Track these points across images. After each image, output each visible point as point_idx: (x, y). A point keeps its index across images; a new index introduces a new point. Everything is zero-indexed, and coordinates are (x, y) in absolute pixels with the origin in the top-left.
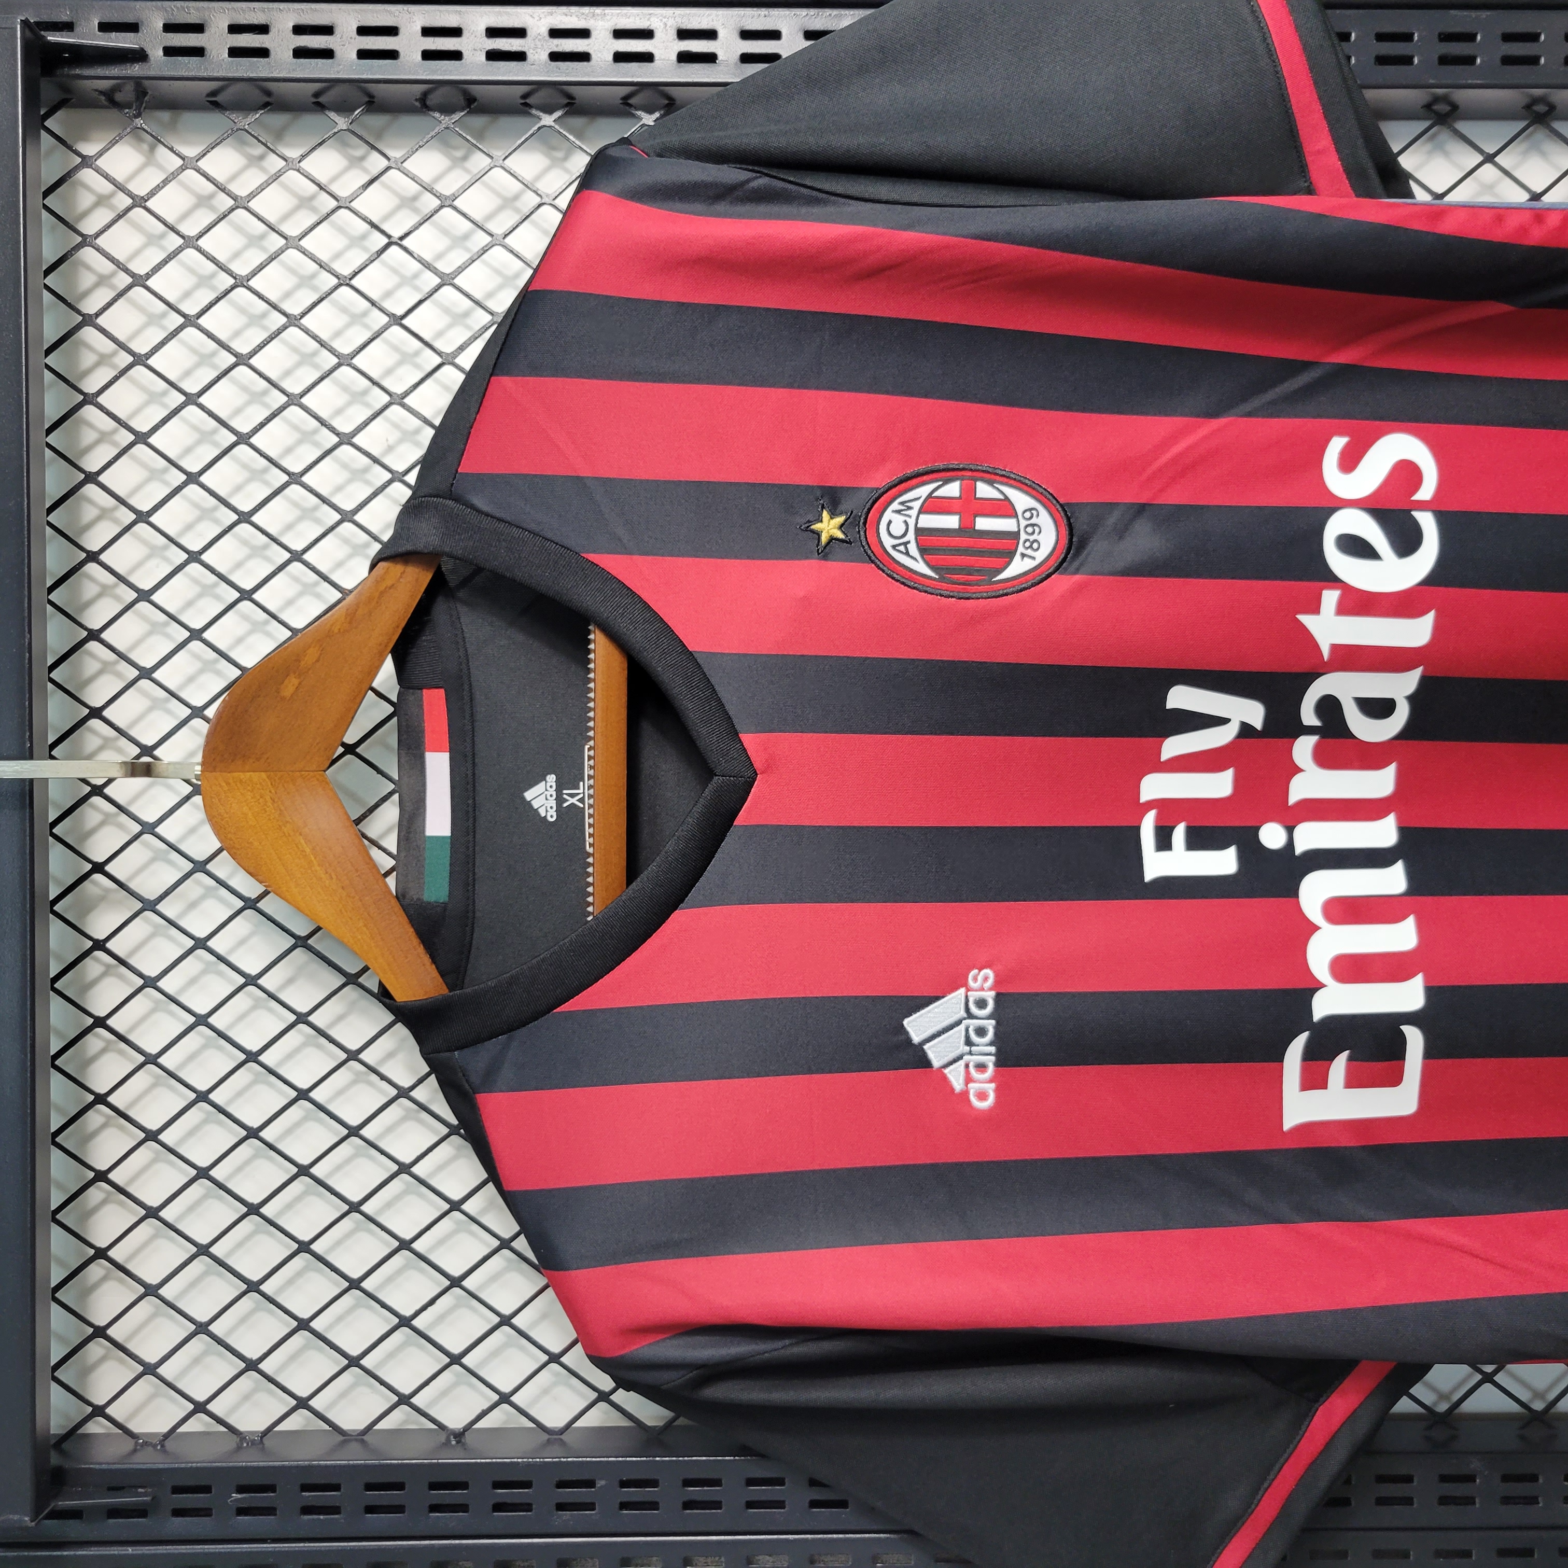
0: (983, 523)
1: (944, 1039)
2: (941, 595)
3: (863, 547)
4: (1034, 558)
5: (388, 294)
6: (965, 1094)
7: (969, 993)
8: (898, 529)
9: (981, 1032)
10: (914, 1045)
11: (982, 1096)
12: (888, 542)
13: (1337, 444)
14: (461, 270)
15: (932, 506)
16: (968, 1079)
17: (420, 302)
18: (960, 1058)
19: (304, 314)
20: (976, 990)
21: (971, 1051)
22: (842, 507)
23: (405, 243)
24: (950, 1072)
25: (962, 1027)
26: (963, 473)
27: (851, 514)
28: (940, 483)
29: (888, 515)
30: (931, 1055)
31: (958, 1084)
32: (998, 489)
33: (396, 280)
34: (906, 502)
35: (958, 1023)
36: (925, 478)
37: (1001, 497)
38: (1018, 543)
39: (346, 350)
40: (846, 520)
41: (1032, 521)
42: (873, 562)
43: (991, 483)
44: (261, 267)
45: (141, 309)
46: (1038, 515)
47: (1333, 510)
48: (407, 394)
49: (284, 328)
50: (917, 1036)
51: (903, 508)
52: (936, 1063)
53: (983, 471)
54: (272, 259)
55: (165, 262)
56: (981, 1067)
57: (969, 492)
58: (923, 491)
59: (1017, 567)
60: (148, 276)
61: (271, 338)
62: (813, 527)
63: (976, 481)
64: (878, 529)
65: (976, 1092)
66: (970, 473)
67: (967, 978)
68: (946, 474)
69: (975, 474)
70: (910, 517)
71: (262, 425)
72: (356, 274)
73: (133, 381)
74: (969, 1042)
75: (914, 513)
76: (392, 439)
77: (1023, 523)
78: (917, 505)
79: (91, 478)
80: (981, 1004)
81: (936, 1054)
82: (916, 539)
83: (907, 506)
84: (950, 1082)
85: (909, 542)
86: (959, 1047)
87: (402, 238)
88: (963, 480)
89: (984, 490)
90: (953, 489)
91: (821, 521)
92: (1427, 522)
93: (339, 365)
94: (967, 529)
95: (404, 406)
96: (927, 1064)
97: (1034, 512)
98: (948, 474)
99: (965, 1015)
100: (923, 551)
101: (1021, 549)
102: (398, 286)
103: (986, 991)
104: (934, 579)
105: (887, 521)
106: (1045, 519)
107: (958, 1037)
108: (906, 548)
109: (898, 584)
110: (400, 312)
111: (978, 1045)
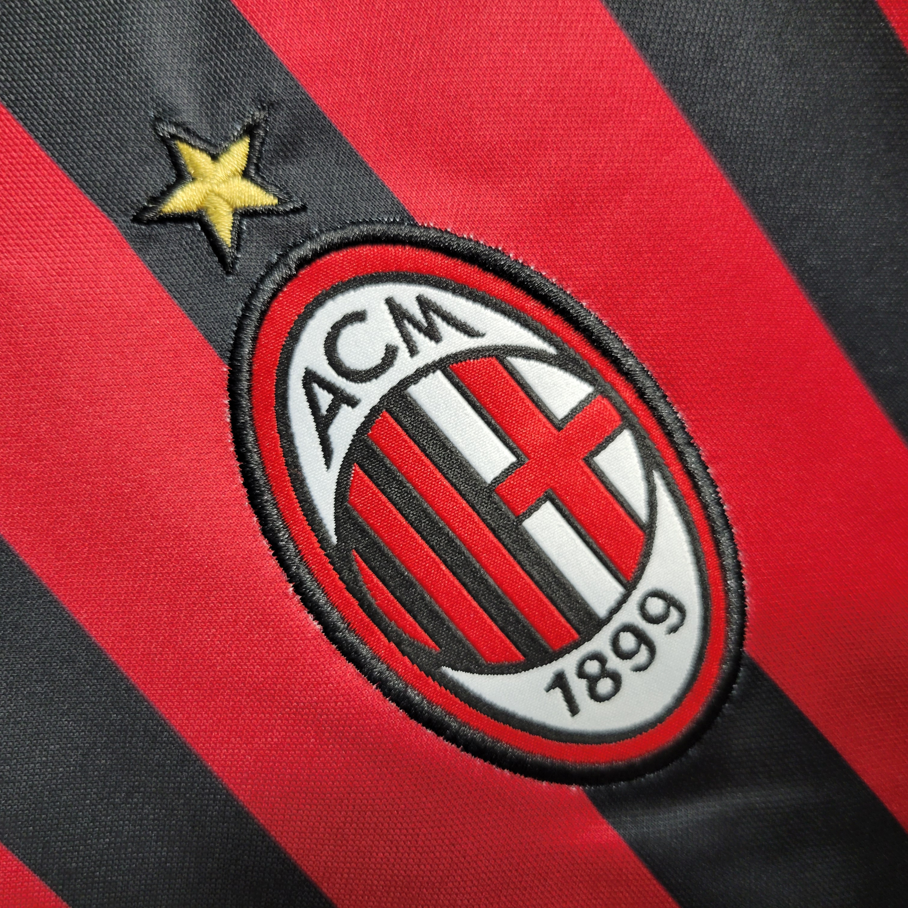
0: (549, 530)
2: (299, 588)
3: (247, 308)
4: (574, 709)
8: (359, 349)
12: (309, 353)
15: (485, 381)
22: (291, 176)
26: (620, 381)
27: (295, 211)
28: (552, 350)
29: (370, 297)
32: (652, 491)
34: (439, 311)
36: (532, 304)
37: (642, 512)
38: (577, 645)
40: (269, 212)
41: (652, 630)
43: (651, 462)
46: (674, 629)
51: (419, 316)
53: (661, 421)
57: (587, 432)
58: (500, 330)
59: (523, 694)
62: (184, 149)
63: (626, 424)
64: (319, 302)
66: (629, 395)
68: (583, 345)
69: (641, 409)
70: (413, 351)
75: (430, 351)
77: (630, 614)
78: (455, 343)
82: (375, 411)
83: (431, 324)
85: (353, 402)
88: (604, 394)
89: (622, 461)
90: (561, 391)
91: (215, 158)
94: (503, 504)
97: (674, 616)
98: (587, 349)
100: (364, 452)
101: (568, 663)
104: (323, 540)
105: (357, 308)
106: (678, 652)
108: (333, 409)
109: (236, 464)
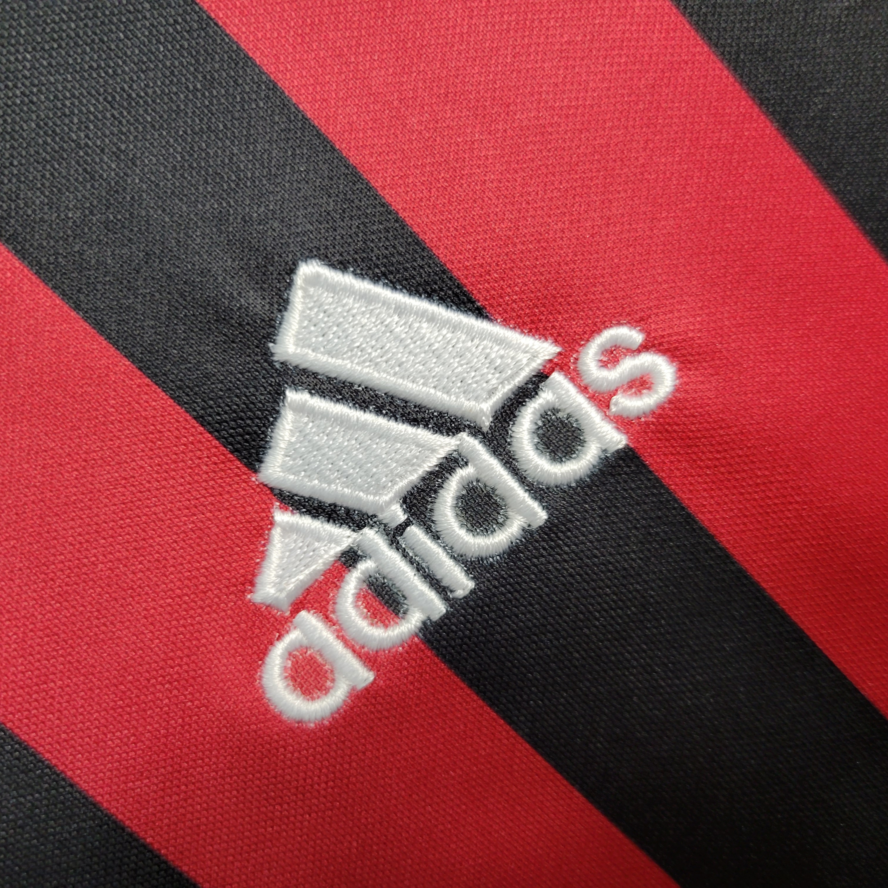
1: (364, 426)
7: (557, 377)
10: (267, 355)
20: (584, 389)
21: (401, 529)
24: (289, 529)
50: (300, 341)
65: (303, 649)
67: (596, 330)
84: (263, 555)
86: (380, 488)
99: (486, 423)
103: (607, 417)
107: (408, 462)
111: (436, 537)
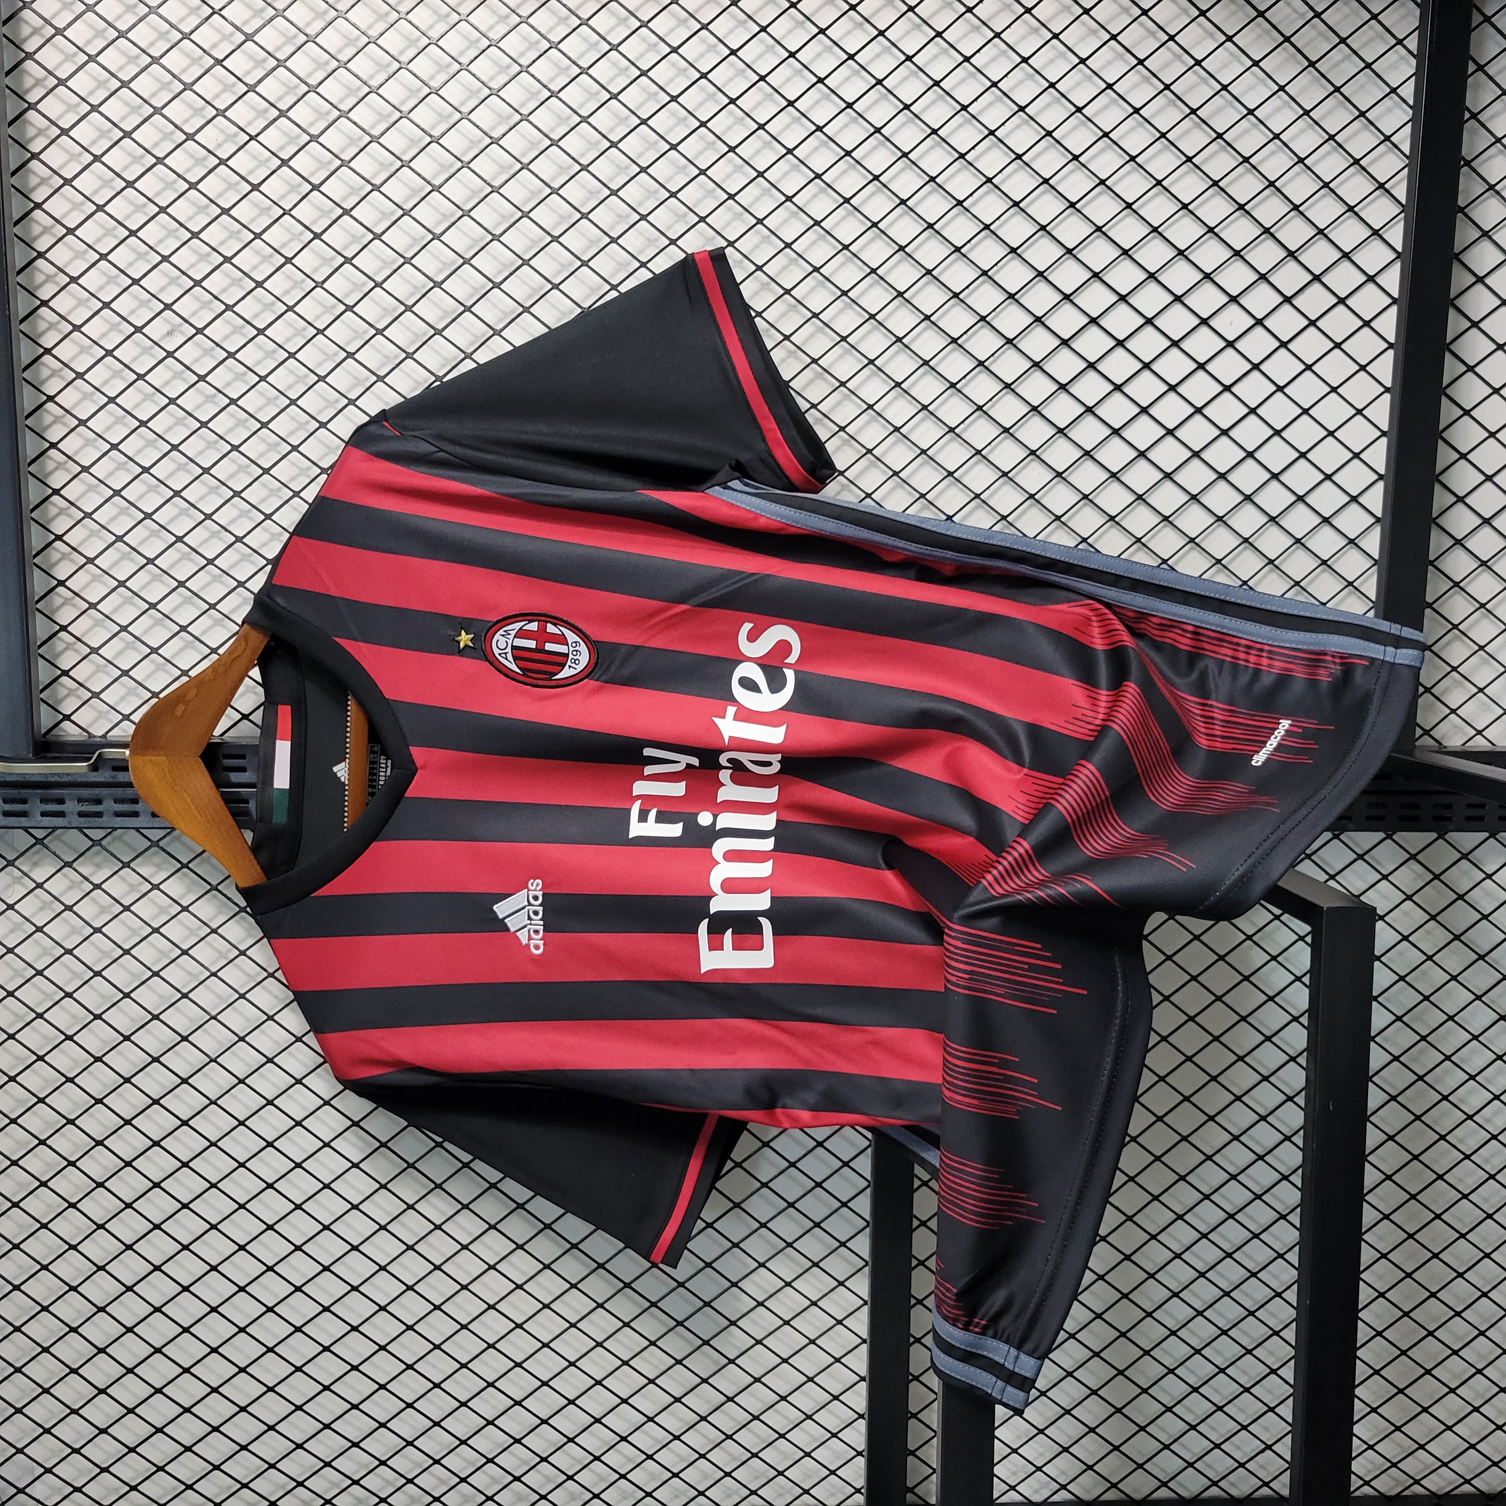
0: (549, 647)
1: (516, 917)
2: (522, 683)
3: (483, 652)
4: (575, 669)
5: (215, 46)
6: (528, 946)
7: (529, 892)
8: (502, 645)
9: (536, 913)
11: (537, 947)
12: (496, 652)
13: (747, 627)
14: (257, 31)
15: (521, 634)
16: (530, 938)
17: (233, 51)
18: (525, 926)
19: (161, 57)
20: (533, 891)
21: (531, 923)
22: (474, 630)
23: (222, 12)
24: (520, 935)
25: (526, 910)
26: (540, 617)
27: (477, 634)
28: (527, 622)
29: (497, 636)
30: (509, 925)
31: (524, 941)
32: (559, 629)
33: (219, 37)
34: (507, 630)
35: (524, 908)
36: (519, 618)
37: (560, 633)
38: (568, 660)
39: (189, 80)
40: (474, 637)
41: (576, 649)
42: (487, 660)
43: (555, 625)
44: (134, 26)
45: (61, 51)
46: (579, 646)
47: (741, 662)
48: (227, 109)
49: (150, 65)
50: (501, 916)
51: (506, 633)
52: (512, 929)
53: (551, 617)
54: (141, 20)
55: (75, 20)
56: (536, 932)
57: (542, 629)
58: (517, 626)
59: (566, 673)
60: (65, 29)
61: (142, 71)
62: (456, 638)
63: (547, 622)
64: (491, 643)
65: (534, 945)
66: (543, 618)
68: (530, 617)
69: (546, 618)
70: (509, 639)
71: (138, 126)
72: (193, 32)
73: (58, 97)
74: (529, 918)
75: (511, 637)
76: (220, 140)
77: (571, 649)
78: (513, 633)
79: (35, 156)
80: (536, 898)
81: (512, 924)
82: (512, 651)
83: (508, 633)
84: (520, 939)
85: (507, 653)
86: (524, 921)
87: (221, 10)
88: (539, 621)
89: (551, 628)
90: (534, 626)
91: (461, 636)
92: (790, 674)
93: (184, 90)
94: (540, 650)
95: (225, 117)
96: (508, 930)
97: (578, 644)
98: (532, 617)
99: (527, 904)
100: (515, 658)
101: (569, 663)
102: (221, 41)
103: (538, 891)
104: (520, 674)
105: (496, 639)
106: (583, 648)
107: (524, 916)
108: (506, 656)
109: (500, 674)
110: (221, 58)
111: (534, 920)
